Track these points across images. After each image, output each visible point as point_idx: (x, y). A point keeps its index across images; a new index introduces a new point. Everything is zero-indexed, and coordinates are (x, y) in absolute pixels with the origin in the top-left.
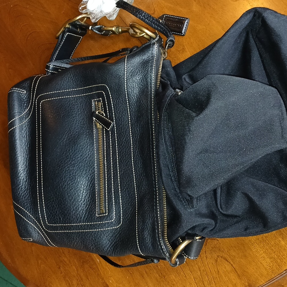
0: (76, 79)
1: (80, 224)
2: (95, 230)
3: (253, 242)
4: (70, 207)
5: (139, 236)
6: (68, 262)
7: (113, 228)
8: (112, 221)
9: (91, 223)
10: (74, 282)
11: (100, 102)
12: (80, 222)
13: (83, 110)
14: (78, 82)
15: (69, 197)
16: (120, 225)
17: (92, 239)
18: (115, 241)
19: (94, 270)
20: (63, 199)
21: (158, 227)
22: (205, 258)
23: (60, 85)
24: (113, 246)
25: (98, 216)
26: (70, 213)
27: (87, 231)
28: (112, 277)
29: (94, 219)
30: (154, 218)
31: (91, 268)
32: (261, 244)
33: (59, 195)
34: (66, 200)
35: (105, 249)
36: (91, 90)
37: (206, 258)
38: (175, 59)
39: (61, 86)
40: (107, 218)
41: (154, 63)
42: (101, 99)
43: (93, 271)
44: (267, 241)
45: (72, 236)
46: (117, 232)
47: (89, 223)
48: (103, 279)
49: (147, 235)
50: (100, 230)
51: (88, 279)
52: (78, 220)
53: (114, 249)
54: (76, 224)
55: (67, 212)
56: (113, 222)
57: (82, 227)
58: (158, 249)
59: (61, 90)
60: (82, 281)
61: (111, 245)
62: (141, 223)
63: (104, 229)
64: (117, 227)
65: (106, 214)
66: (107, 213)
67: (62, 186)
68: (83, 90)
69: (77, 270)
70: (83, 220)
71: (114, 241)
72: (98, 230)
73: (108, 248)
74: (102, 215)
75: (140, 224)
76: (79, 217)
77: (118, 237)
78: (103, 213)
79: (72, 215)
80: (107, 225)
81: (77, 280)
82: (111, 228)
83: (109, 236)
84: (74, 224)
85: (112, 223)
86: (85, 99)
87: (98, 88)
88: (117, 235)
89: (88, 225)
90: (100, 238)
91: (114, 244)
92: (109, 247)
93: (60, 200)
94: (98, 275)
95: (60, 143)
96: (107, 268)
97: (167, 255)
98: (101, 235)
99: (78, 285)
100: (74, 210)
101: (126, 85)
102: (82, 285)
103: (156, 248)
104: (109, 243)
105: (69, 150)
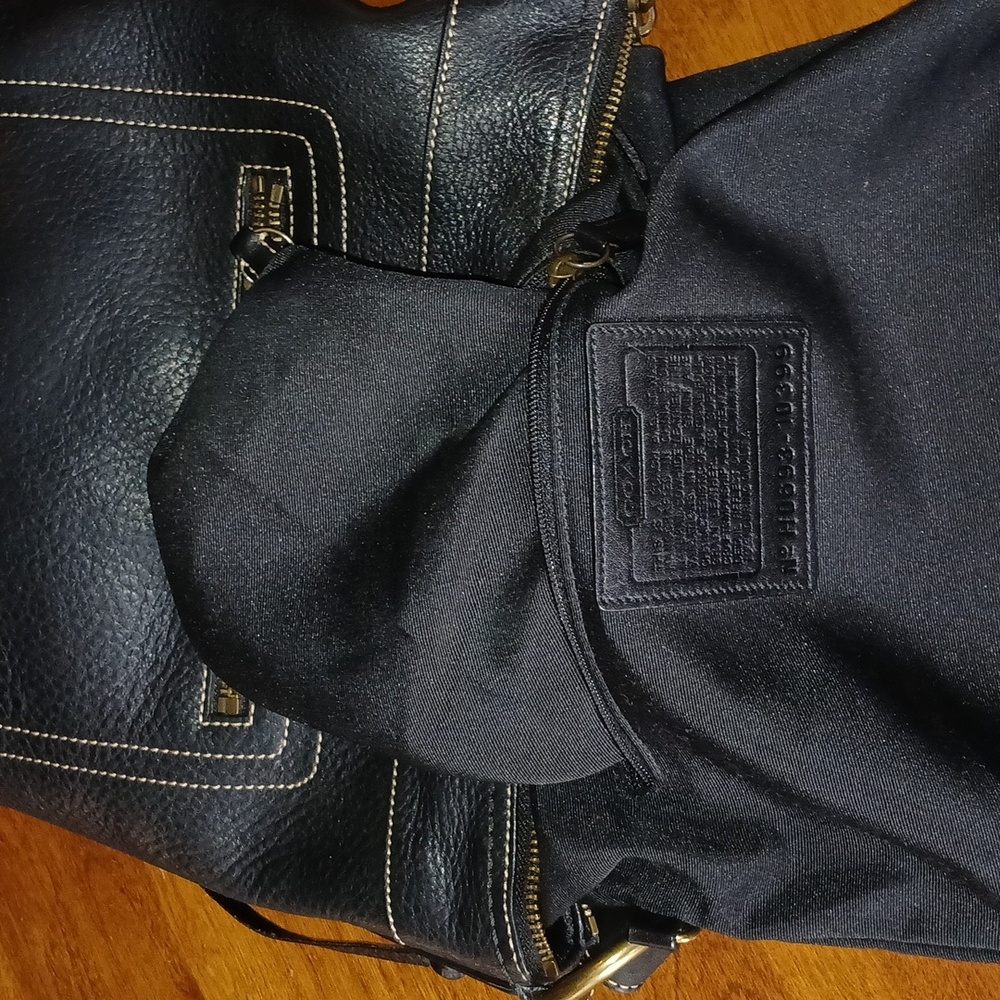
0: (169, 40)
1: (116, 745)
2: (185, 785)
3: (912, 968)
4: (74, 663)
5: (400, 864)
6: (15, 842)
7: (272, 786)
8: (272, 756)
9: (166, 751)
10: (36, 931)
11: (284, 183)
12: (114, 736)
13: (189, 201)
14: (177, 57)
15: (73, 615)
16: (306, 780)
17: (163, 819)
18: (270, 845)
19: (137, 906)
20: (42, 617)
21: (499, 846)
22: (671, 979)
23: (83, 54)
24: (260, 865)
25: (207, 724)
26: (70, 691)
27: (144, 780)
28: (218, 952)
29: (185, 735)
30: (485, 800)
31: (122, 891)
32: (944, 985)
33: (23, 597)
34: (56, 625)
35: (216, 870)
36: (243, 114)
37: (677, 978)
38: (680, 40)
39: (87, 62)
40: (250, 738)
41: (592, 57)
42: (289, 173)
43: (134, 909)
44: (978, 982)
45: (67, 786)
46: (284, 808)
47: (156, 750)
48: (174, 951)
49: (438, 865)
50: (206, 787)
51: (104, 933)
52: (104, 724)
53: (260, 876)
54: (95, 743)
55: (58, 685)
56: (273, 761)
57: (118, 760)
58: (483, 943)
59: (85, 82)
60: (76, 935)
61: (247, 855)
62: (413, 800)
63: (229, 787)
64: (291, 787)
65: (244, 722)
66: (252, 718)
67: (43, 561)
68: (200, 104)
69: (56, 885)
70: (131, 730)
71: (264, 842)
72: (196, 786)
73: (231, 869)
74: (226, 724)
75: (410, 806)
76: (110, 715)
77: (288, 831)
78: (232, 717)
79: (82, 699)
80: (241, 773)
81: (53, 927)
82: (261, 787)
83: (244, 817)
84: (85, 741)
85: (266, 764)
86: (205, 149)
87: (279, 117)
88: (285, 820)
89: (150, 757)
90: (200, 822)
91: (262, 858)
92: (239, 862)
93: (28, 620)
94: (155, 929)
95: (55, 348)
96: (200, 911)
97: (524, 977)
98: (209, 809)
99: (53, 947)
100: (90, 678)
101: (435, 139)
102: (70, 952)
103: (474, 938)
104: (238, 847)
105: (98, 394)
